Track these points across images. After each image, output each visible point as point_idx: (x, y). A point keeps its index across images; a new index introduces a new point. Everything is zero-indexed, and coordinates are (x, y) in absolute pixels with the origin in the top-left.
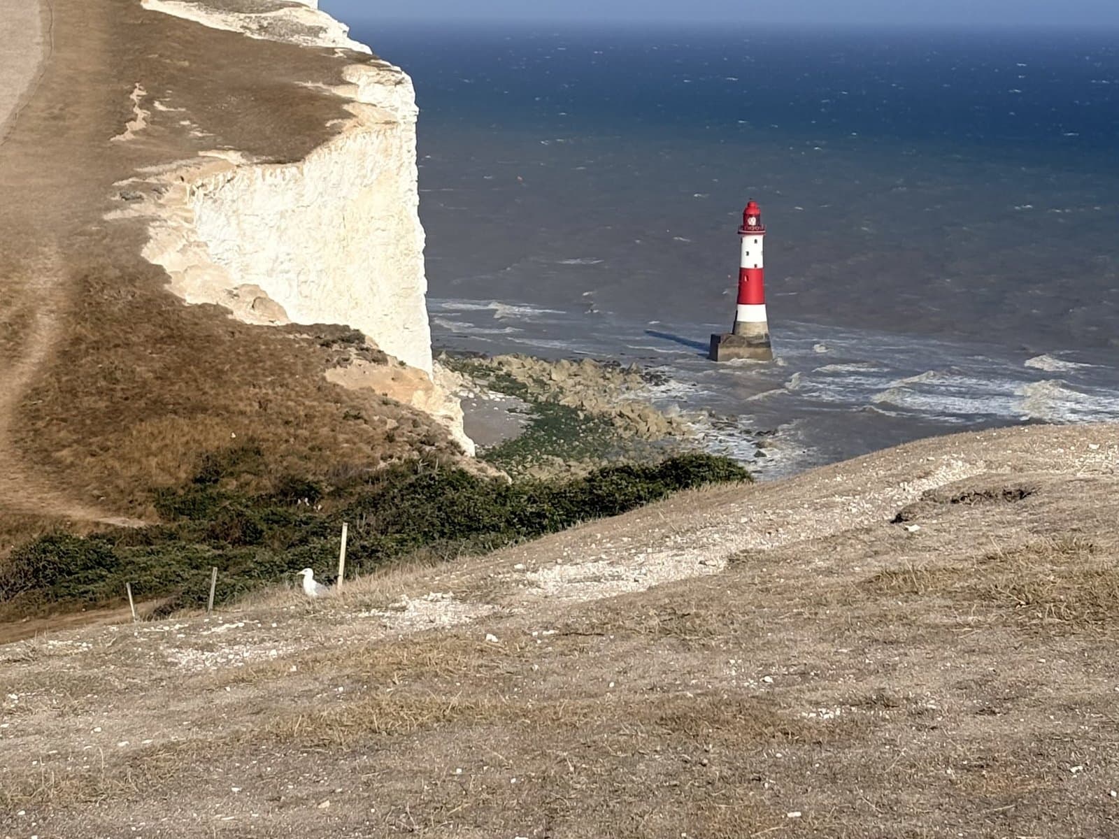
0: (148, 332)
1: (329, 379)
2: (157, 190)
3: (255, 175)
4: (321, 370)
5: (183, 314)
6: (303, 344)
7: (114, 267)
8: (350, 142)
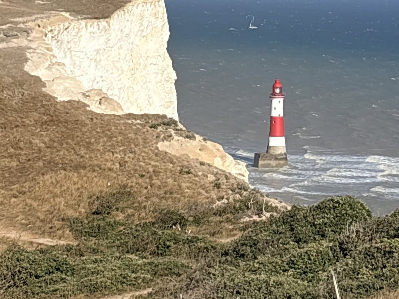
0: (36, 118)
1: (160, 149)
2: (27, 32)
3: (81, 26)
4: (155, 143)
5: (58, 106)
6: (138, 126)
7: (8, 76)
8: (134, 8)
